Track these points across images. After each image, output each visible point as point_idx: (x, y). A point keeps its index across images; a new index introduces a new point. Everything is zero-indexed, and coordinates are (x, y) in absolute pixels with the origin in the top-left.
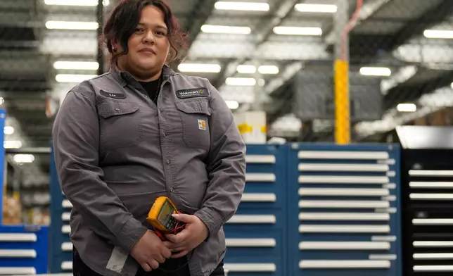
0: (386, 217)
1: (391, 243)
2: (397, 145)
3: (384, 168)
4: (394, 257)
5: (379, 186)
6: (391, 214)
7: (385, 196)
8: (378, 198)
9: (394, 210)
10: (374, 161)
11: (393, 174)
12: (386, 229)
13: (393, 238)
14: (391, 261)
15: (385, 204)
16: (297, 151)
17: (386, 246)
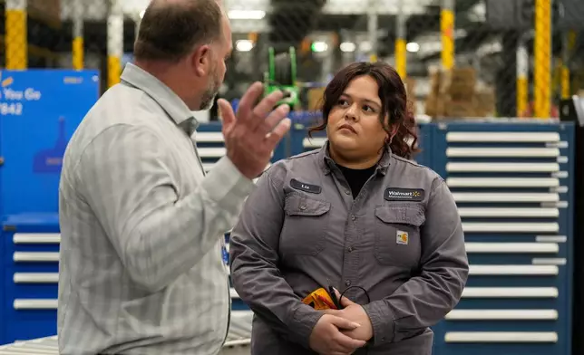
0: (554, 213)
1: (560, 244)
2: (572, 124)
3: (554, 152)
4: (563, 261)
5: (547, 175)
6: (561, 210)
7: (554, 187)
8: (545, 190)
9: (565, 204)
10: (541, 145)
11: (564, 160)
12: (554, 227)
13: (563, 239)
14: (560, 267)
15: (554, 197)
16: (445, 132)
17: (553, 248)
